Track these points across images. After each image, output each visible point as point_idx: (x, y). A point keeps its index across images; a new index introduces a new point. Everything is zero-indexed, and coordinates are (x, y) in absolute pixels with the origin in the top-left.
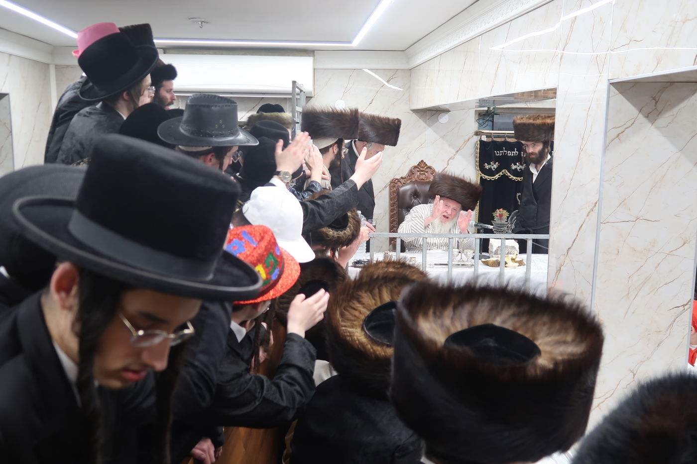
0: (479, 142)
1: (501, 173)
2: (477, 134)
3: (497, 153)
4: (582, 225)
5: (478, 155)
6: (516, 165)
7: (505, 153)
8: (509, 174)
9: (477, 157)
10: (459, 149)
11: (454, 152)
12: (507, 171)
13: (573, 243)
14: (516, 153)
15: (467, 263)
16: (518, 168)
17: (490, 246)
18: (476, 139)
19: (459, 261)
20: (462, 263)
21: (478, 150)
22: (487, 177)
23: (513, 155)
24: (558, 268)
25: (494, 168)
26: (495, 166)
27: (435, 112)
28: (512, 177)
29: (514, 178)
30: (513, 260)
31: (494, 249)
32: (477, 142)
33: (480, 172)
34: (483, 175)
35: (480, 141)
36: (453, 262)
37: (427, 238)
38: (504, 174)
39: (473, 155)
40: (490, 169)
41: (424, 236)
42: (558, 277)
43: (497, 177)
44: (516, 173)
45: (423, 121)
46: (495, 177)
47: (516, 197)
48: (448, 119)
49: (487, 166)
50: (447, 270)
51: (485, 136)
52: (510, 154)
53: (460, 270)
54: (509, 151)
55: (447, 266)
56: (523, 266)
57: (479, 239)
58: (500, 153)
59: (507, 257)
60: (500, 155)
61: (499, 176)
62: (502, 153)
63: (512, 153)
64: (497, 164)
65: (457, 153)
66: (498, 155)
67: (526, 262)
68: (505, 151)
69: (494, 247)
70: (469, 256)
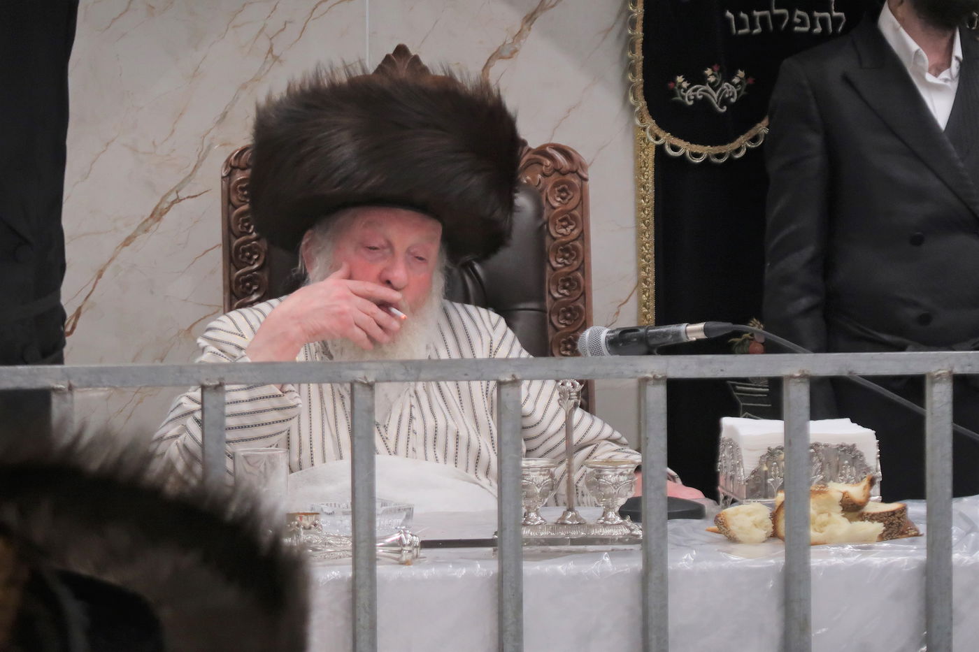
1: (762, 129)
3: (740, 24)
5: (639, 32)
7: (778, 19)
9: (631, 46)
10: (541, 7)
11: (514, 19)
14: (836, 21)
15: (605, 532)
17: (724, 454)
19: (561, 523)
20: (574, 534)
21: (640, 7)
22: (686, 148)
25: (724, 102)
26: (731, 90)
30: (852, 509)
31: (748, 465)
33: (650, 123)
34: (666, 138)
36: (526, 532)
37: (371, 386)
39: (614, 34)
40: (704, 103)
41: (359, 375)
43: (741, 145)
46: (735, 145)
49: (688, 93)
52: (803, 24)
53: (562, 567)
54: (798, 12)
55: (490, 549)
56: (906, 540)
57: (665, 381)
58: (752, 19)
59: (821, 497)
60: (756, 31)
61: (755, 139)
62: (763, 19)
63: (813, 19)
64: (736, 80)
65: (530, 29)
66: (746, 30)
67: (922, 528)
68: (776, 11)
69: (744, 453)
70: (611, 490)
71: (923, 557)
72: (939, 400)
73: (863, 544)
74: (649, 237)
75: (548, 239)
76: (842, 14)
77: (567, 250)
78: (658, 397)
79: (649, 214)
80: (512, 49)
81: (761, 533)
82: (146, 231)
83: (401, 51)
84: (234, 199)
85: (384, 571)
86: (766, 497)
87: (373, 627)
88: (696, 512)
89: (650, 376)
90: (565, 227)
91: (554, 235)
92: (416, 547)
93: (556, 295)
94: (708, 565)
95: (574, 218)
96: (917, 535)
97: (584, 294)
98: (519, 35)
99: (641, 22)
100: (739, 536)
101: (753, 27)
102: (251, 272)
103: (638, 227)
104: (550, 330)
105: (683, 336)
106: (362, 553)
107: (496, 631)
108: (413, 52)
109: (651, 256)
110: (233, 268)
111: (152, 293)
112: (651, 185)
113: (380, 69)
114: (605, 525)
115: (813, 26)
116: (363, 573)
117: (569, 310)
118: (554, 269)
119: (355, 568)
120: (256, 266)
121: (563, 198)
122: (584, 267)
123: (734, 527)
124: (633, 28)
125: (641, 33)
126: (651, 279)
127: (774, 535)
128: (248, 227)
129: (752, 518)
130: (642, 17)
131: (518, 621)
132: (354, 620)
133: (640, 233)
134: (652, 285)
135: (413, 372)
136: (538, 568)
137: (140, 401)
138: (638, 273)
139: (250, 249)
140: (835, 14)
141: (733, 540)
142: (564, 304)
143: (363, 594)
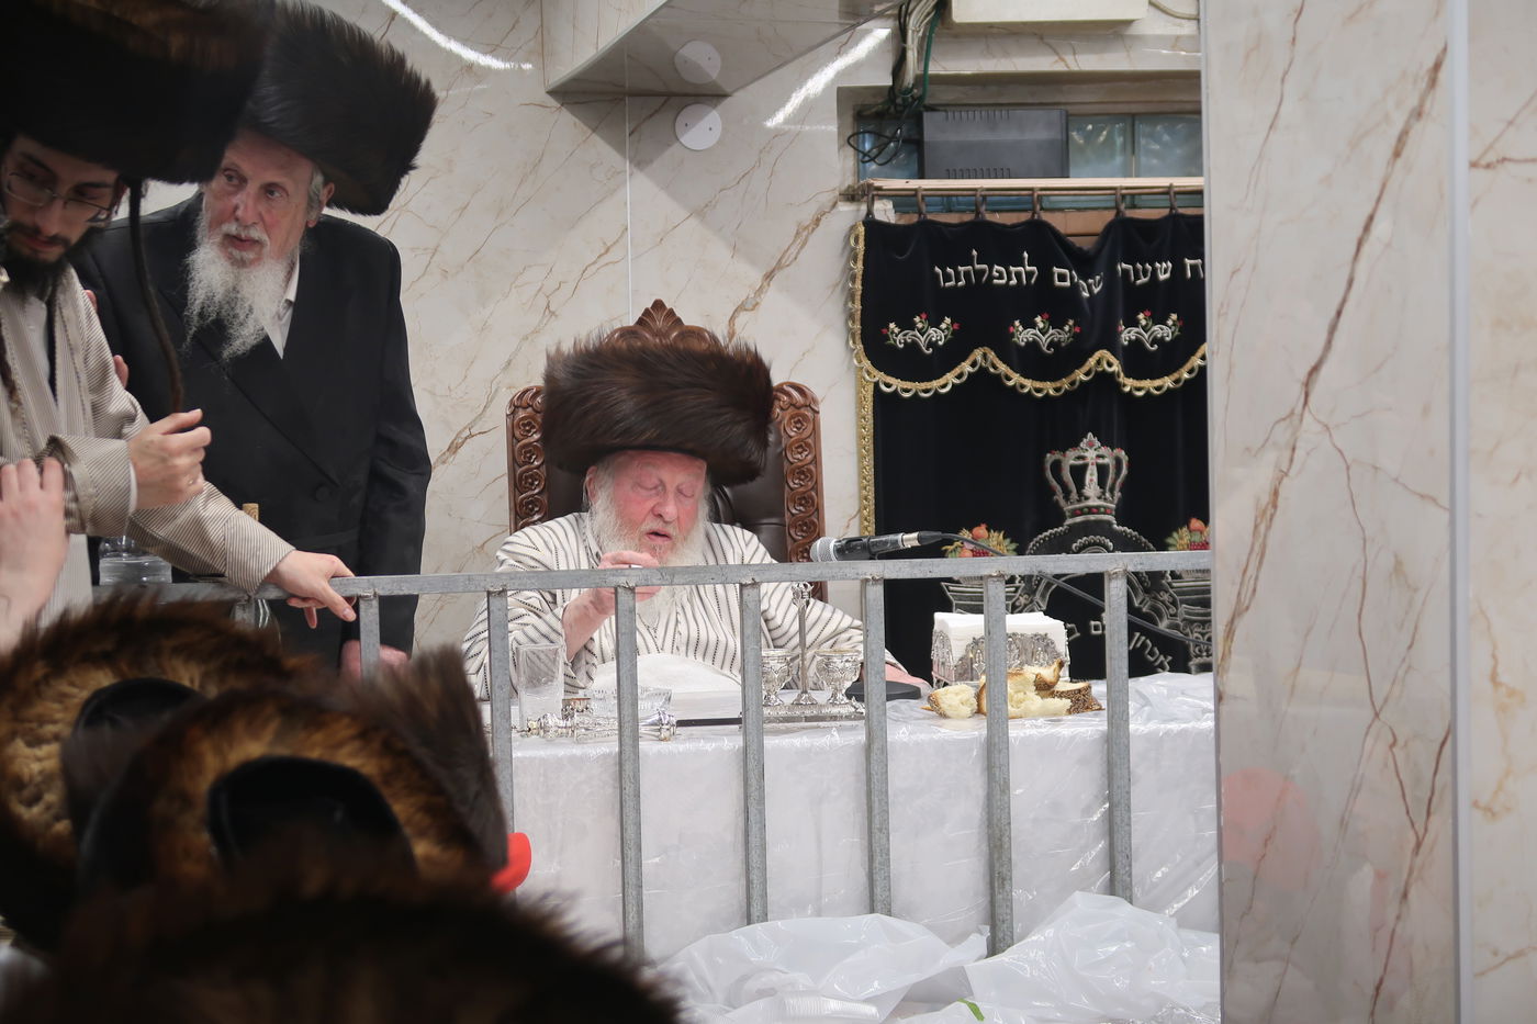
0: (862, 229)
1: (966, 367)
2: (851, 196)
4: (1371, 218)
5: (859, 285)
6: (1034, 326)
7: (979, 274)
8: (1003, 368)
9: (852, 297)
10: (779, 266)
11: (756, 277)
12: (992, 355)
13: (1333, 329)
14: (1029, 275)
15: (835, 711)
16: (1044, 341)
17: (936, 644)
18: (849, 215)
19: (796, 704)
20: (808, 713)
21: (860, 265)
22: (899, 384)
23: (1014, 282)
24: (1265, 499)
25: (933, 346)
26: (939, 335)
27: (662, 99)
28: (1016, 379)
29: (1029, 384)
30: (1044, 688)
31: (957, 651)
32: (853, 228)
33: (868, 364)
34: (881, 376)
35: (864, 223)
36: (766, 711)
37: (632, 589)
38: (983, 370)
40: (914, 347)
41: (622, 581)
42: (1264, 546)
43: (948, 382)
44: (1031, 361)
45: (610, 142)
46: (942, 381)
47: (1043, 470)
48: (717, 133)
49: (898, 337)
50: (738, 742)
51: (889, 205)
52: (1001, 277)
53: (798, 741)
54: (996, 267)
55: (737, 727)
56: (1090, 713)
57: (882, 582)
58: (957, 274)
59: (1018, 678)
60: (960, 283)
61: (960, 376)
62: (967, 274)
63: (1009, 273)
64: (943, 326)
65: (769, 285)
66: (952, 283)
67: (1104, 704)
68: (978, 266)
69: (953, 643)
70: (838, 675)
71: (1104, 727)
72: (1116, 592)
73: (1054, 718)
74: (869, 461)
75: (786, 463)
76: (1035, 268)
77: (803, 473)
78: (877, 594)
79: (869, 443)
80: (754, 303)
81: (967, 710)
82: (444, 462)
83: (658, 305)
84: (517, 433)
85: (647, 747)
86: (972, 680)
87: (637, 795)
88: (914, 694)
89: (870, 577)
90: (800, 453)
91: (791, 460)
92: (673, 725)
93: (794, 511)
94: (922, 737)
95: (808, 445)
96: (1100, 709)
97: (817, 509)
98: (760, 290)
99: (860, 277)
100: (948, 713)
101: (958, 280)
102: (533, 496)
103: (859, 452)
104: (789, 541)
105: (900, 544)
106: (627, 732)
107: (742, 796)
108: (668, 306)
109: (871, 478)
110: (517, 492)
111: (449, 515)
112: (870, 417)
113: (641, 322)
114: (833, 704)
115: (1009, 279)
116: (628, 749)
117: (805, 524)
118: (792, 489)
119: (621, 745)
120: (536, 491)
121: (798, 429)
122: (817, 487)
123: (944, 706)
124: (854, 282)
125: (860, 287)
126: (871, 496)
127: (979, 711)
128: (531, 457)
129: (960, 697)
130: (861, 272)
131: (761, 788)
132: (622, 789)
133: (861, 458)
134: (872, 502)
135: (668, 577)
136: (777, 741)
137: (442, 608)
138: (860, 492)
139: (531, 476)
140: (1028, 268)
141: (944, 716)
142: (802, 519)
143: (628, 767)
